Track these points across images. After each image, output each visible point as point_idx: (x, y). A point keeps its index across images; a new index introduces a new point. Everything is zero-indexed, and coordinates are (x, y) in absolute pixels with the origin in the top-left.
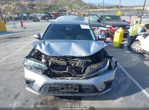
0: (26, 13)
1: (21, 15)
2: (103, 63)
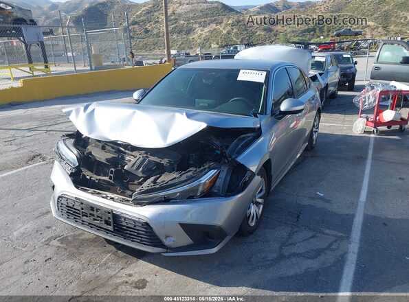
0: (246, 43)
1: (232, 49)
2: (190, 173)
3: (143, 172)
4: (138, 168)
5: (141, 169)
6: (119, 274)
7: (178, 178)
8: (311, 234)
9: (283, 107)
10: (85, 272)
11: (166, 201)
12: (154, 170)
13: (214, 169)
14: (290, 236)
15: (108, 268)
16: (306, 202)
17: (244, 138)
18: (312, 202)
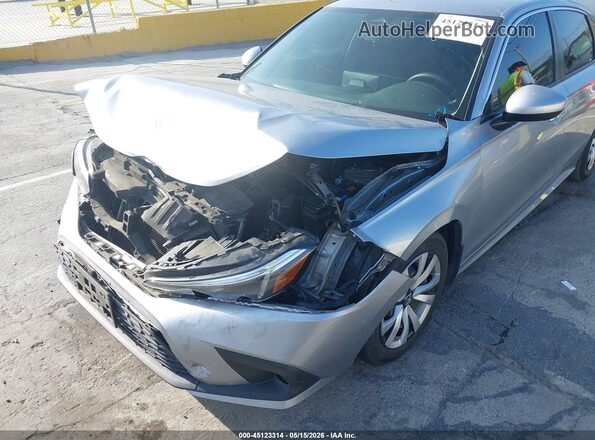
2: (247, 251)
3: (170, 230)
4: (162, 221)
5: (167, 224)
6: (126, 402)
7: (223, 256)
8: (520, 381)
9: (514, 104)
10: (76, 384)
11: (200, 297)
12: (191, 228)
13: (299, 246)
14: (475, 375)
15: (117, 383)
16: (532, 299)
17: (401, 172)
18: (546, 303)
